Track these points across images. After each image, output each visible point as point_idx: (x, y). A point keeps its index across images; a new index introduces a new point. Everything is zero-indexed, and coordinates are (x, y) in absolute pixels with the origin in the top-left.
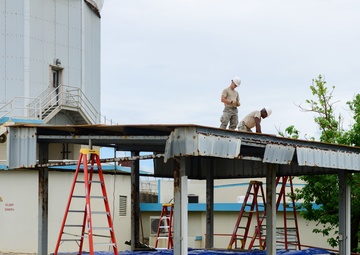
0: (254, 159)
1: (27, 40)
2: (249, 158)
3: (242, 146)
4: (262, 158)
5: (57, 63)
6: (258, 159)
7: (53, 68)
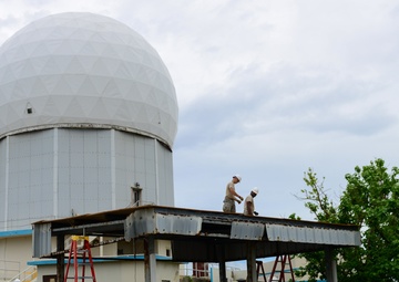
0: (220, 235)
1: (113, 170)
2: (215, 235)
3: (203, 224)
4: (229, 234)
5: (137, 185)
6: (226, 236)
7: (134, 189)
